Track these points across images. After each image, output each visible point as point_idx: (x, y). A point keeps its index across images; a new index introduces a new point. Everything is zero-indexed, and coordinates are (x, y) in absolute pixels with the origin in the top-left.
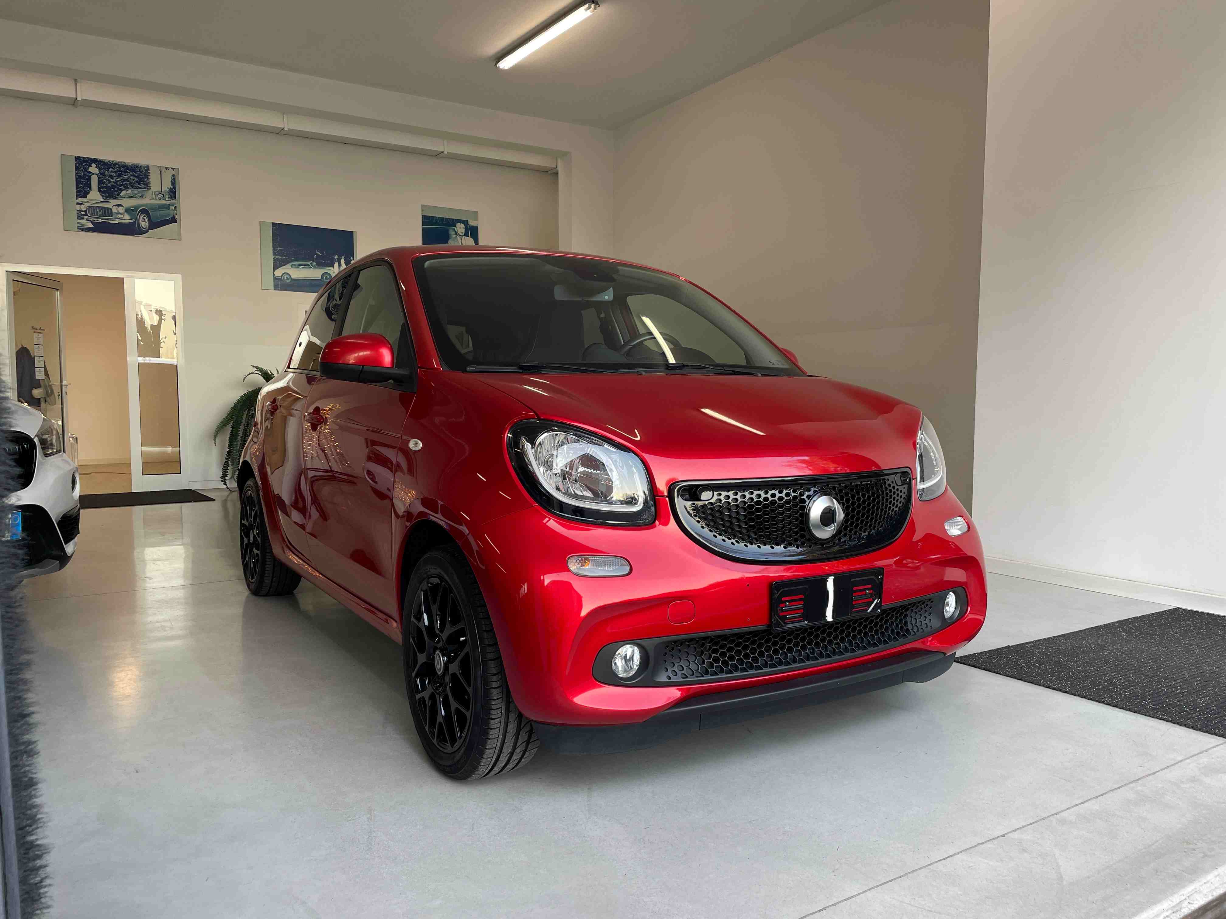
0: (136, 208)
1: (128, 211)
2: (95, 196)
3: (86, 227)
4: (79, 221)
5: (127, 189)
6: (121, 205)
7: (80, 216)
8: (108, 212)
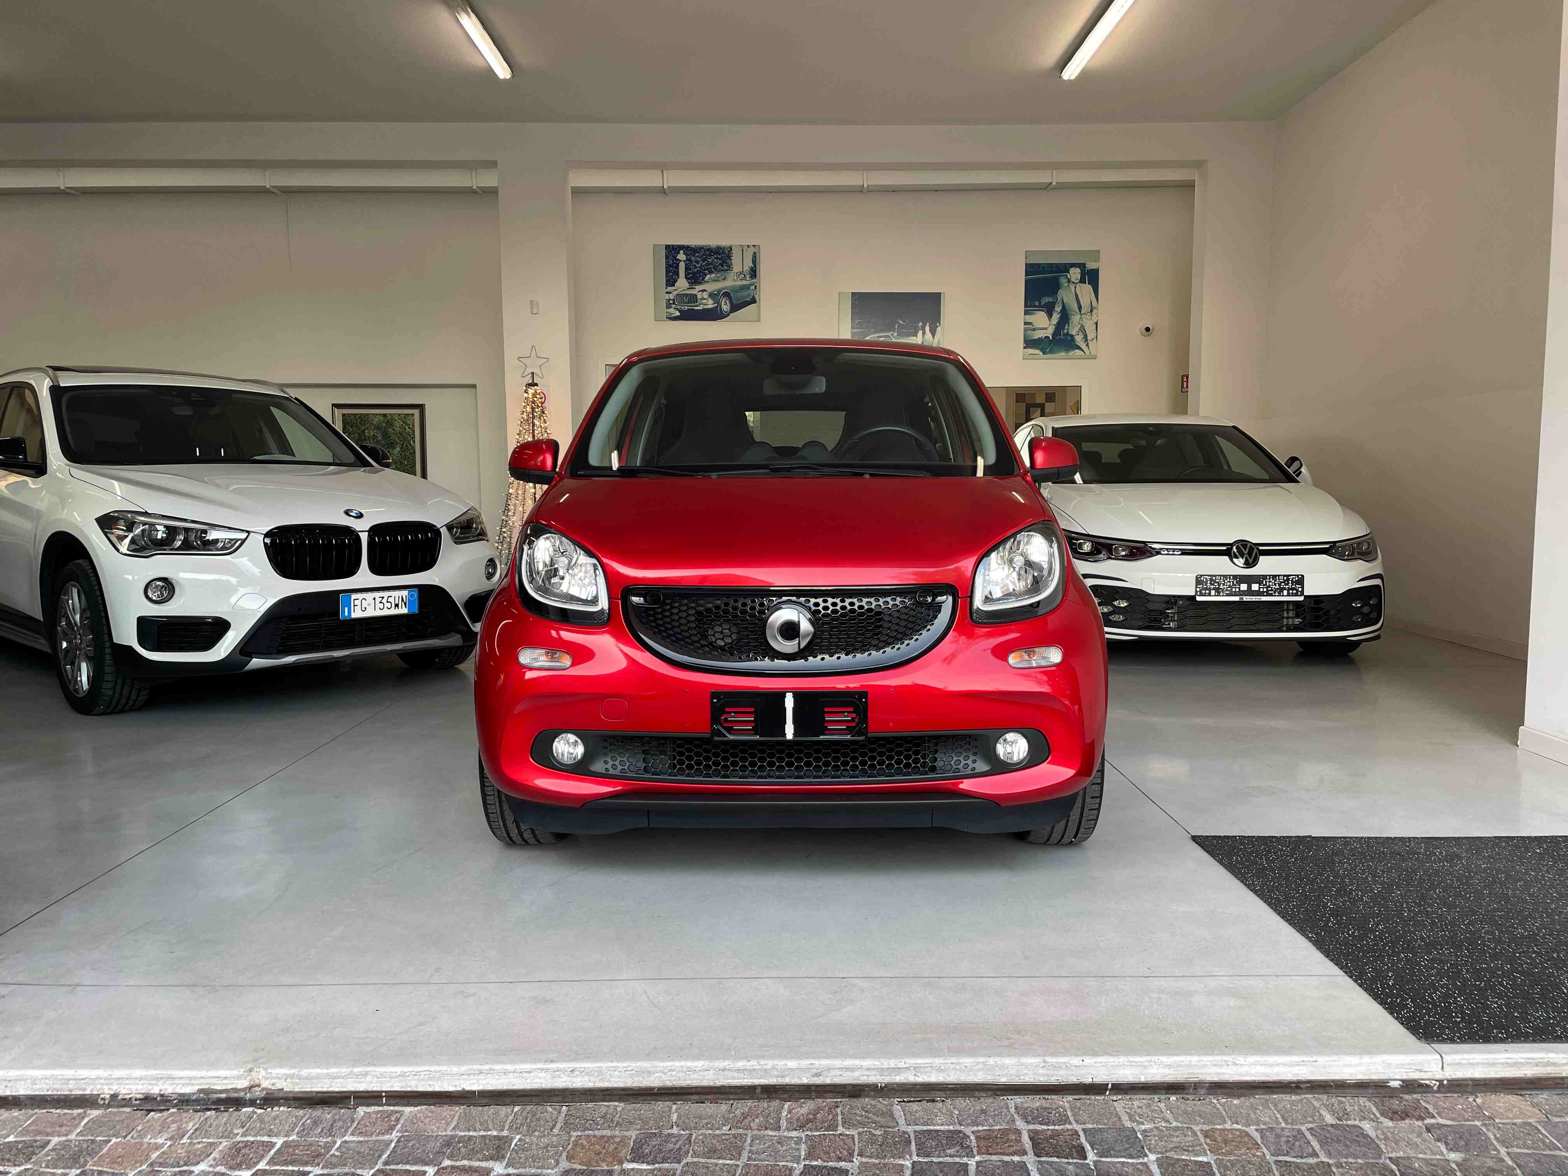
0: (719, 291)
1: (711, 295)
2: (682, 283)
3: (673, 315)
4: (668, 310)
5: (711, 272)
6: (705, 290)
7: (669, 306)
8: (693, 298)
